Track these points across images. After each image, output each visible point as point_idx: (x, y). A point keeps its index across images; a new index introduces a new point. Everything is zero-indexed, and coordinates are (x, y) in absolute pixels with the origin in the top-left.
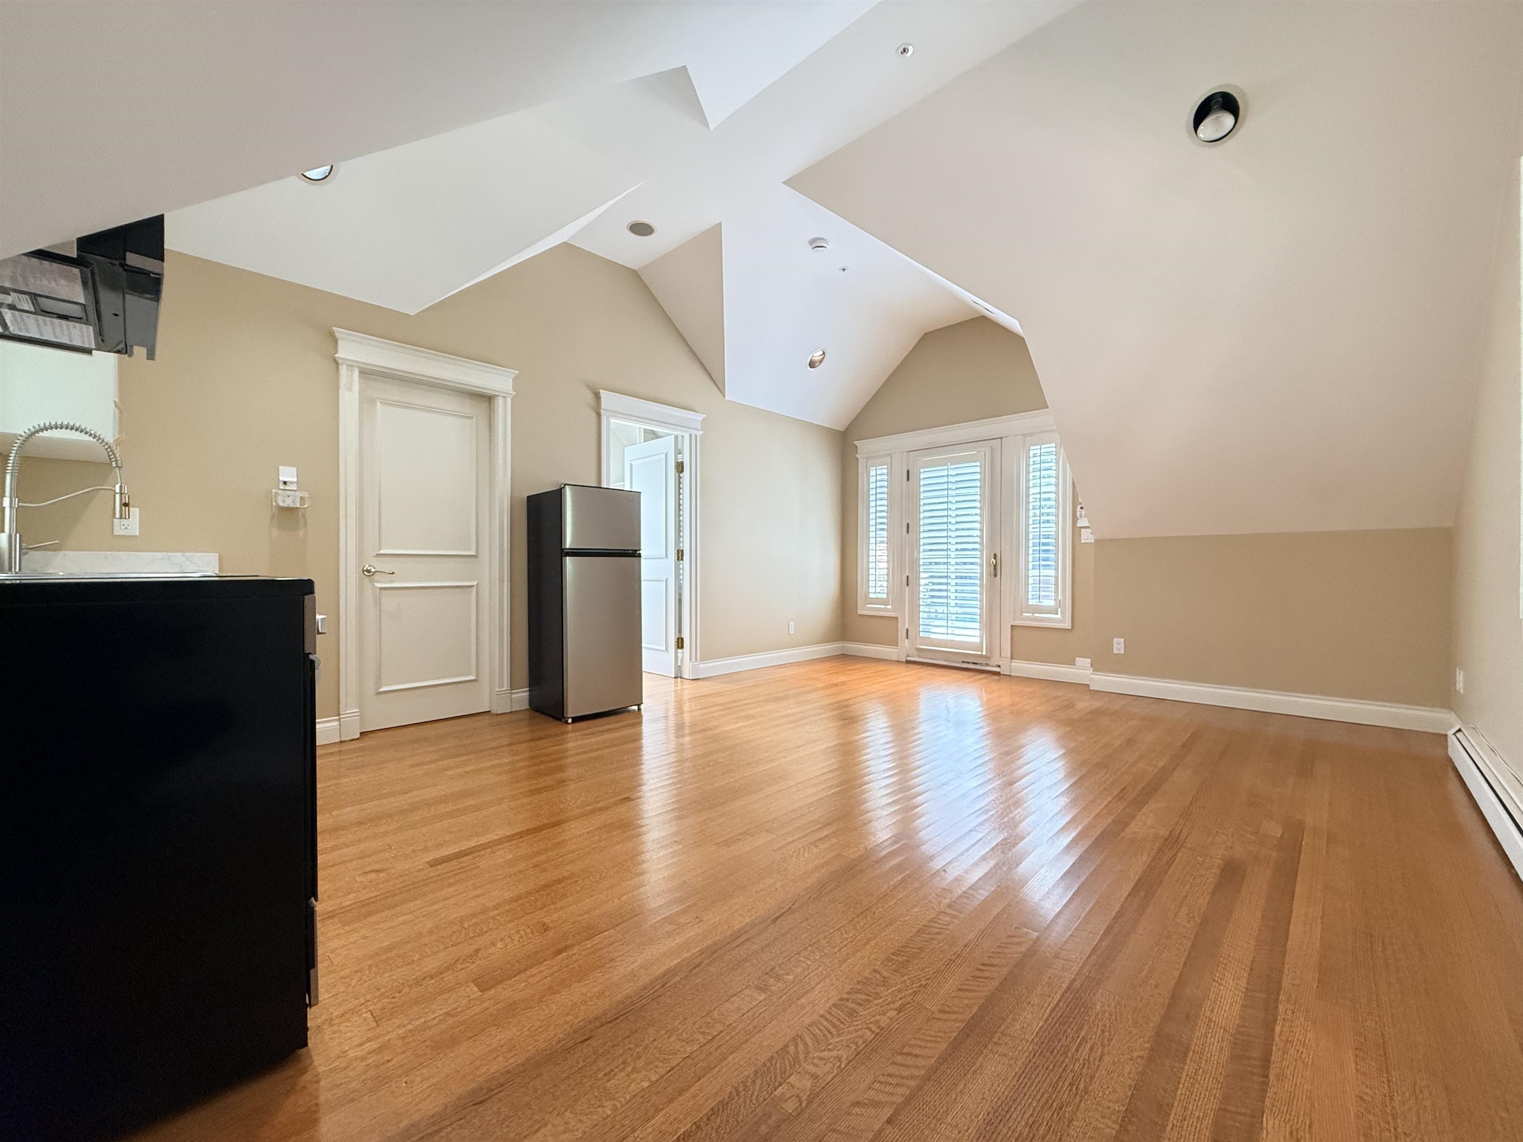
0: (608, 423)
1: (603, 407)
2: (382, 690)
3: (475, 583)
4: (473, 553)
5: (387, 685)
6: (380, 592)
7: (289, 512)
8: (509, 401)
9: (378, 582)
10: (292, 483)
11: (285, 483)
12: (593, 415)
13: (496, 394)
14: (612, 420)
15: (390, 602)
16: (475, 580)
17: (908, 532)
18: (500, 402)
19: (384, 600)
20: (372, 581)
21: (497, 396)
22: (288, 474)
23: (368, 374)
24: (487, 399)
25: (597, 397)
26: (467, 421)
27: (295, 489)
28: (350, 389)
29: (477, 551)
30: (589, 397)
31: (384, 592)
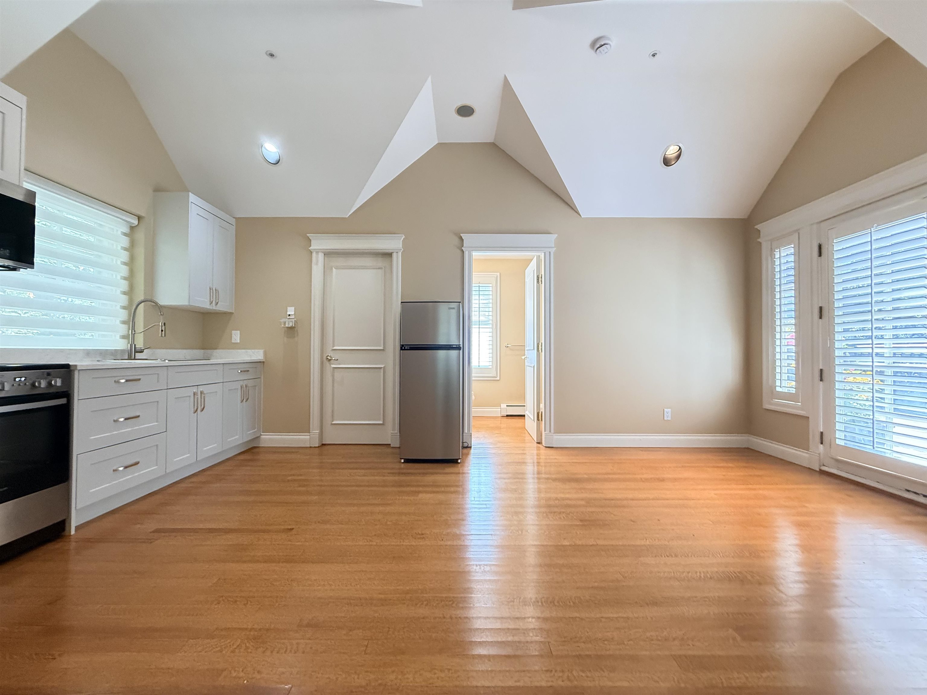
0: (470, 256)
1: (464, 245)
2: (334, 422)
3: (383, 366)
4: (382, 348)
5: (336, 420)
6: (333, 370)
7: (291, 328)
8: (400, 254)
9: (333, 364)
10: (292, 315)
11: (289, 315)
12: (459, 252)
13: (392, 251)
14: (474, 254)
15: (338, 375)
16: (382, 364)
17: (821, 318)
18: (394, 255)
19: (336, 374)
20: (330, 364)
21: (393, 252)
22: (291, 311)
23: (328, 254)
24: (388, 255)
25: (461, 239)
26: (380, 270)
27: (294, 317)
28: (317, 264)
29: (384, 347)
30: (456, 241)
31: (335, 369)
